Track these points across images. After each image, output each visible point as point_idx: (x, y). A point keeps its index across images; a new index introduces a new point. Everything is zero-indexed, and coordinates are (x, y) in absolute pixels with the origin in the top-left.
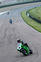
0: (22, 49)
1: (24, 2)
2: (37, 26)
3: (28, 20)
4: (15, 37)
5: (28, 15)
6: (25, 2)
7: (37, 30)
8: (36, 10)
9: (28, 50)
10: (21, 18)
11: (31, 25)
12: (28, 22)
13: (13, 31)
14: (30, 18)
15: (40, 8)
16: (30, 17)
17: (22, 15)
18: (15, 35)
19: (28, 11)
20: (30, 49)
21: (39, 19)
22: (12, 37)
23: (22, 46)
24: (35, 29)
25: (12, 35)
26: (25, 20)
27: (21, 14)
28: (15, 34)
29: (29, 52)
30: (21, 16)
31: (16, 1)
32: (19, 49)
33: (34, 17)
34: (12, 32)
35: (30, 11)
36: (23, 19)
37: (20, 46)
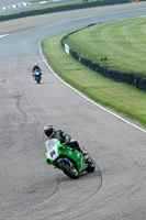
0: (61, 156)
1: (52, 6)
2: (96, 88)
3: (67, 67)
4: (23, 125)
5: (67, 51)
6: (57, 5)
7: (97, 101)
8: (94, 32)
9: (79, 160)
10: (45, 61)
11: (79, 82)
12: (66, 74)
13: (18, 104)
14: (72, 60)
15: (105, 26)
16: (74, 55)
17: (46, 50)
18: (25, 116)
19: (65, 38)
20: (86, 157)
21: (102, 64)
22: (14, 123)
23: (61, 148)
24: (92, 97)
25: (14, 118)
26: (58, 68)
27: (42, 46)
28: (24, 113)
29: (83, 166)
30: (44, 53)
31: (25, 4)
32: (53, 159)
33: (87, 57)
34: (13, 108)
35: (72, 37)
36: (48, 62)
37: (55, 148)
